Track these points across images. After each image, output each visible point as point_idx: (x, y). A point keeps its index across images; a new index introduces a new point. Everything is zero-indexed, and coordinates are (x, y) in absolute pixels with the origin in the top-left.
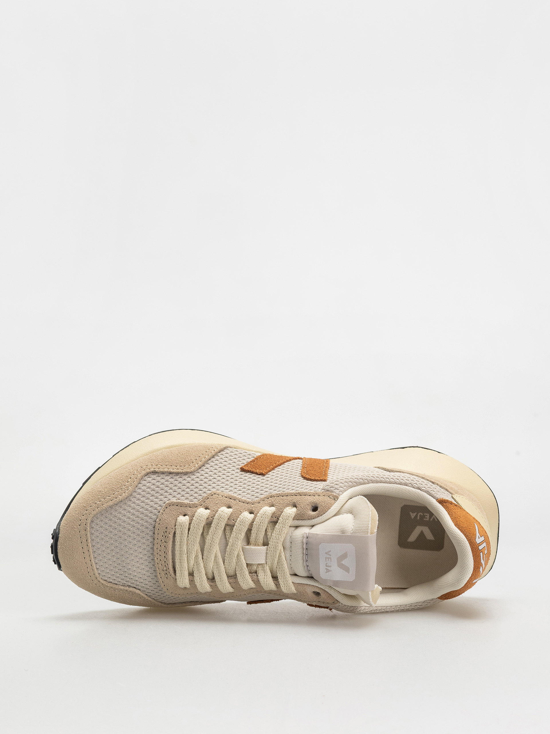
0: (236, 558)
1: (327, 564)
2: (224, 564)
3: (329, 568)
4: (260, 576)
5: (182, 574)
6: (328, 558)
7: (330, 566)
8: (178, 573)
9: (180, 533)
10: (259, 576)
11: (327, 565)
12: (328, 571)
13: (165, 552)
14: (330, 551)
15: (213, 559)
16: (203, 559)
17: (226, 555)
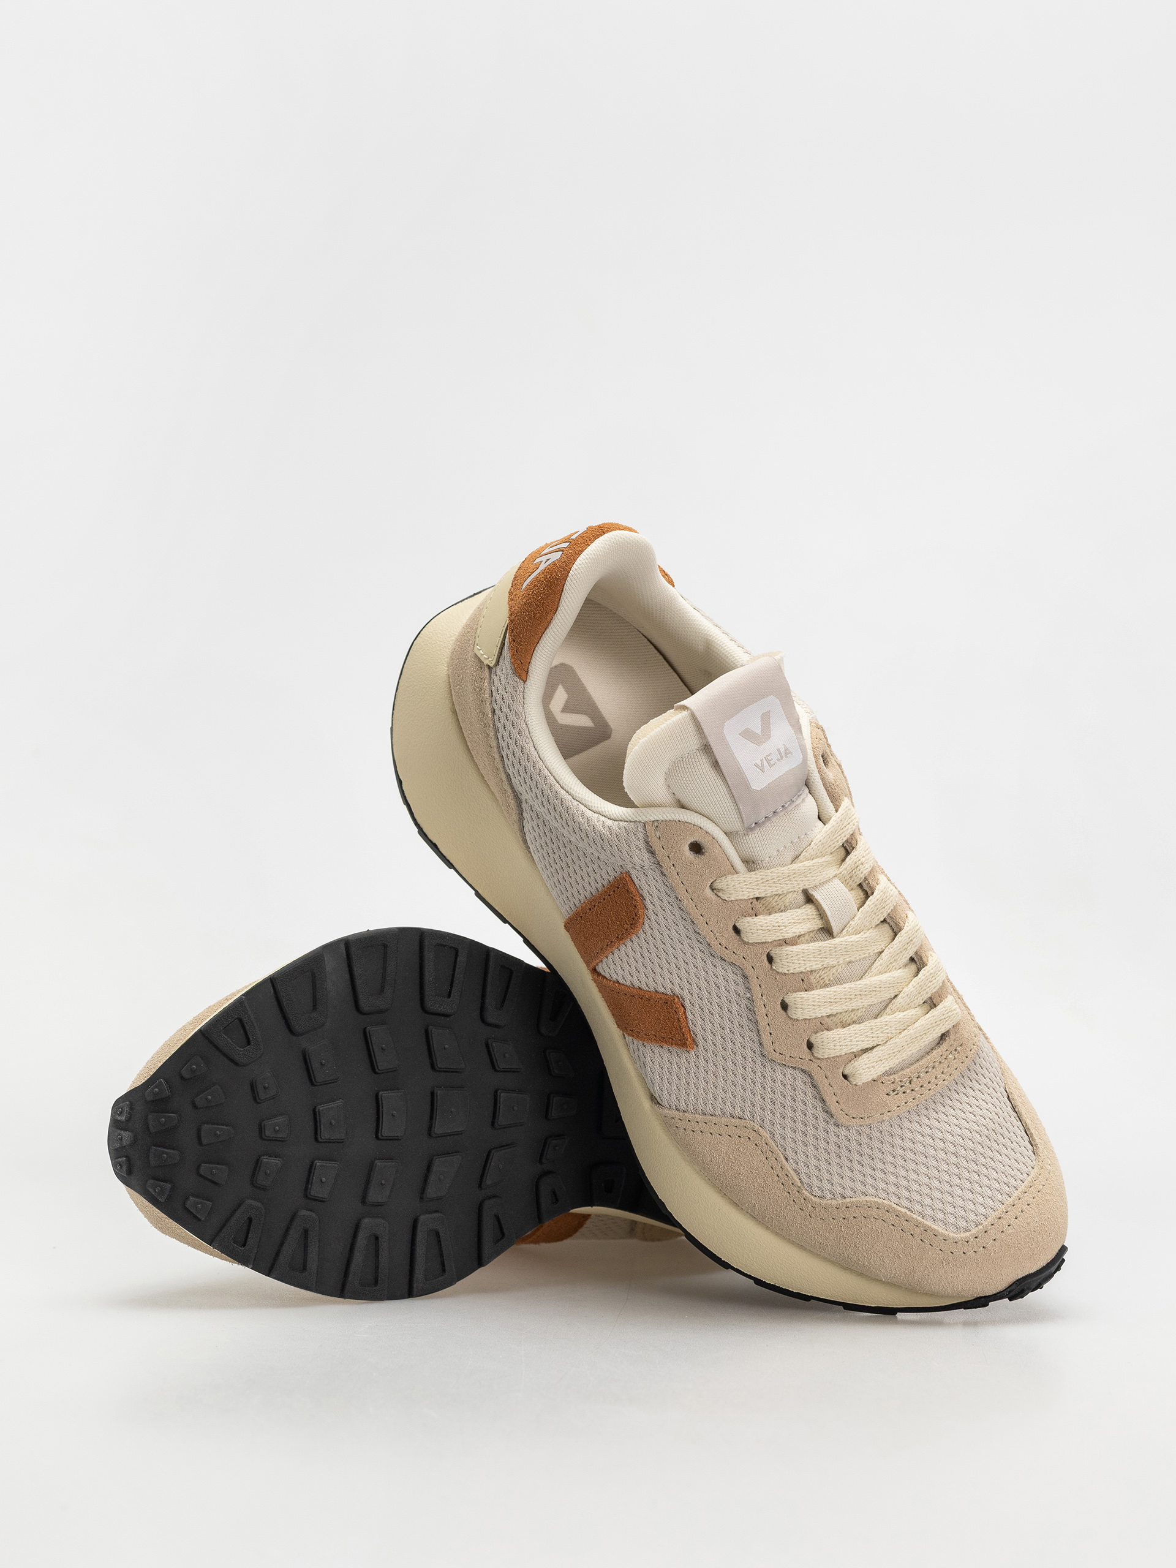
0: (862, 933)
1: (778, 760)
2: (883, 952)
3: (782, 750)
4: (863, 874)
5: (941, 1018)
6: (768, 761)
7: (778, 750)
8: (944, 1026)
9: (880, 1063)
10: (865, 874)
11: (779, 757)
12: (787, 752)
13: (926, 1072)
14: (756, 765)
15: (887, 975)
16: (896, 996)
17: (867, 955)
